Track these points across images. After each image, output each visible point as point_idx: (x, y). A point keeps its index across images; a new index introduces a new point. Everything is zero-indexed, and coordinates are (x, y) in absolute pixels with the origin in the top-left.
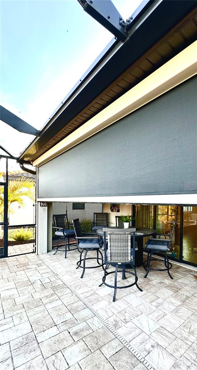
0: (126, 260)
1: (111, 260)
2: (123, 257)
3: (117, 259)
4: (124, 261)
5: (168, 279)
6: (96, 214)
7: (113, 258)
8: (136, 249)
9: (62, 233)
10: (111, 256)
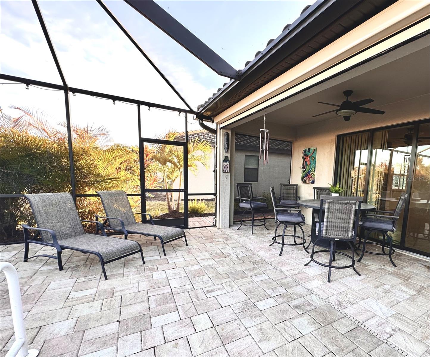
0: (345, 236)
1: (326, 234)
2: (342, 232)
3: (334, 234)
4: (343, 237)
5: (389, 266)
6: (284, 185)
7: (330, 233)
8: (359, 223)
9: (249, 205)
10: (327, 230)
